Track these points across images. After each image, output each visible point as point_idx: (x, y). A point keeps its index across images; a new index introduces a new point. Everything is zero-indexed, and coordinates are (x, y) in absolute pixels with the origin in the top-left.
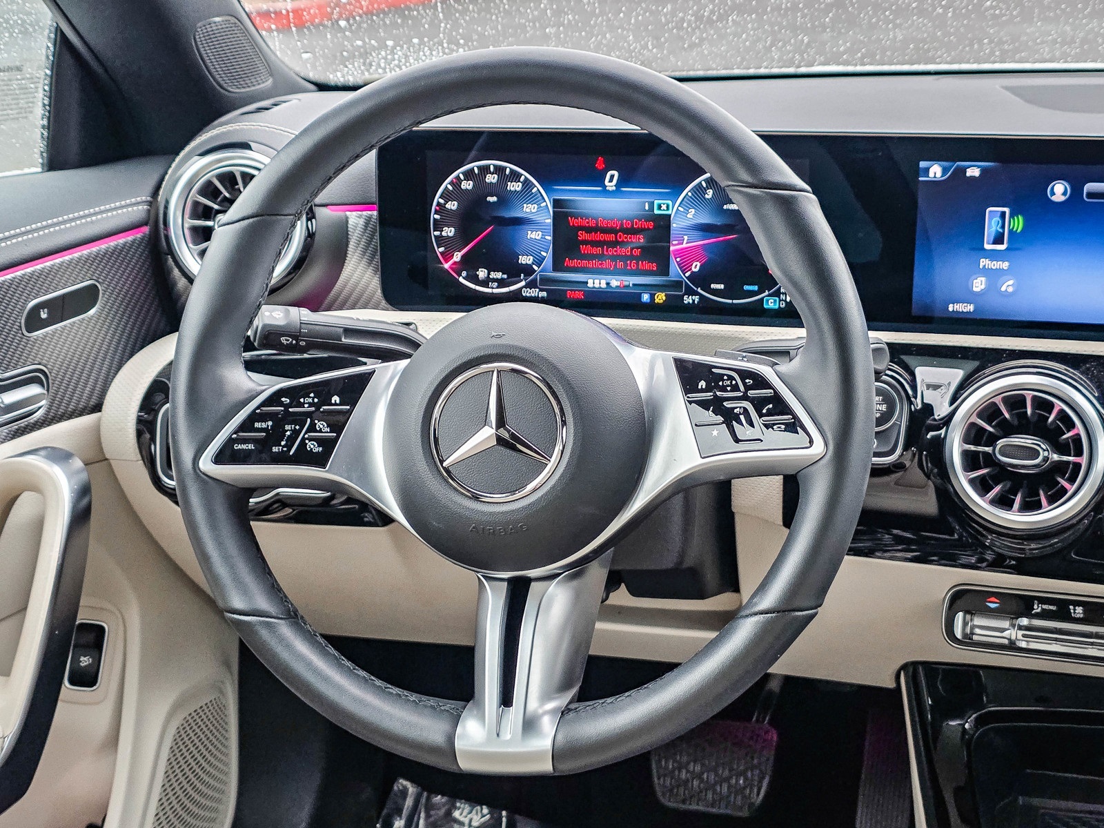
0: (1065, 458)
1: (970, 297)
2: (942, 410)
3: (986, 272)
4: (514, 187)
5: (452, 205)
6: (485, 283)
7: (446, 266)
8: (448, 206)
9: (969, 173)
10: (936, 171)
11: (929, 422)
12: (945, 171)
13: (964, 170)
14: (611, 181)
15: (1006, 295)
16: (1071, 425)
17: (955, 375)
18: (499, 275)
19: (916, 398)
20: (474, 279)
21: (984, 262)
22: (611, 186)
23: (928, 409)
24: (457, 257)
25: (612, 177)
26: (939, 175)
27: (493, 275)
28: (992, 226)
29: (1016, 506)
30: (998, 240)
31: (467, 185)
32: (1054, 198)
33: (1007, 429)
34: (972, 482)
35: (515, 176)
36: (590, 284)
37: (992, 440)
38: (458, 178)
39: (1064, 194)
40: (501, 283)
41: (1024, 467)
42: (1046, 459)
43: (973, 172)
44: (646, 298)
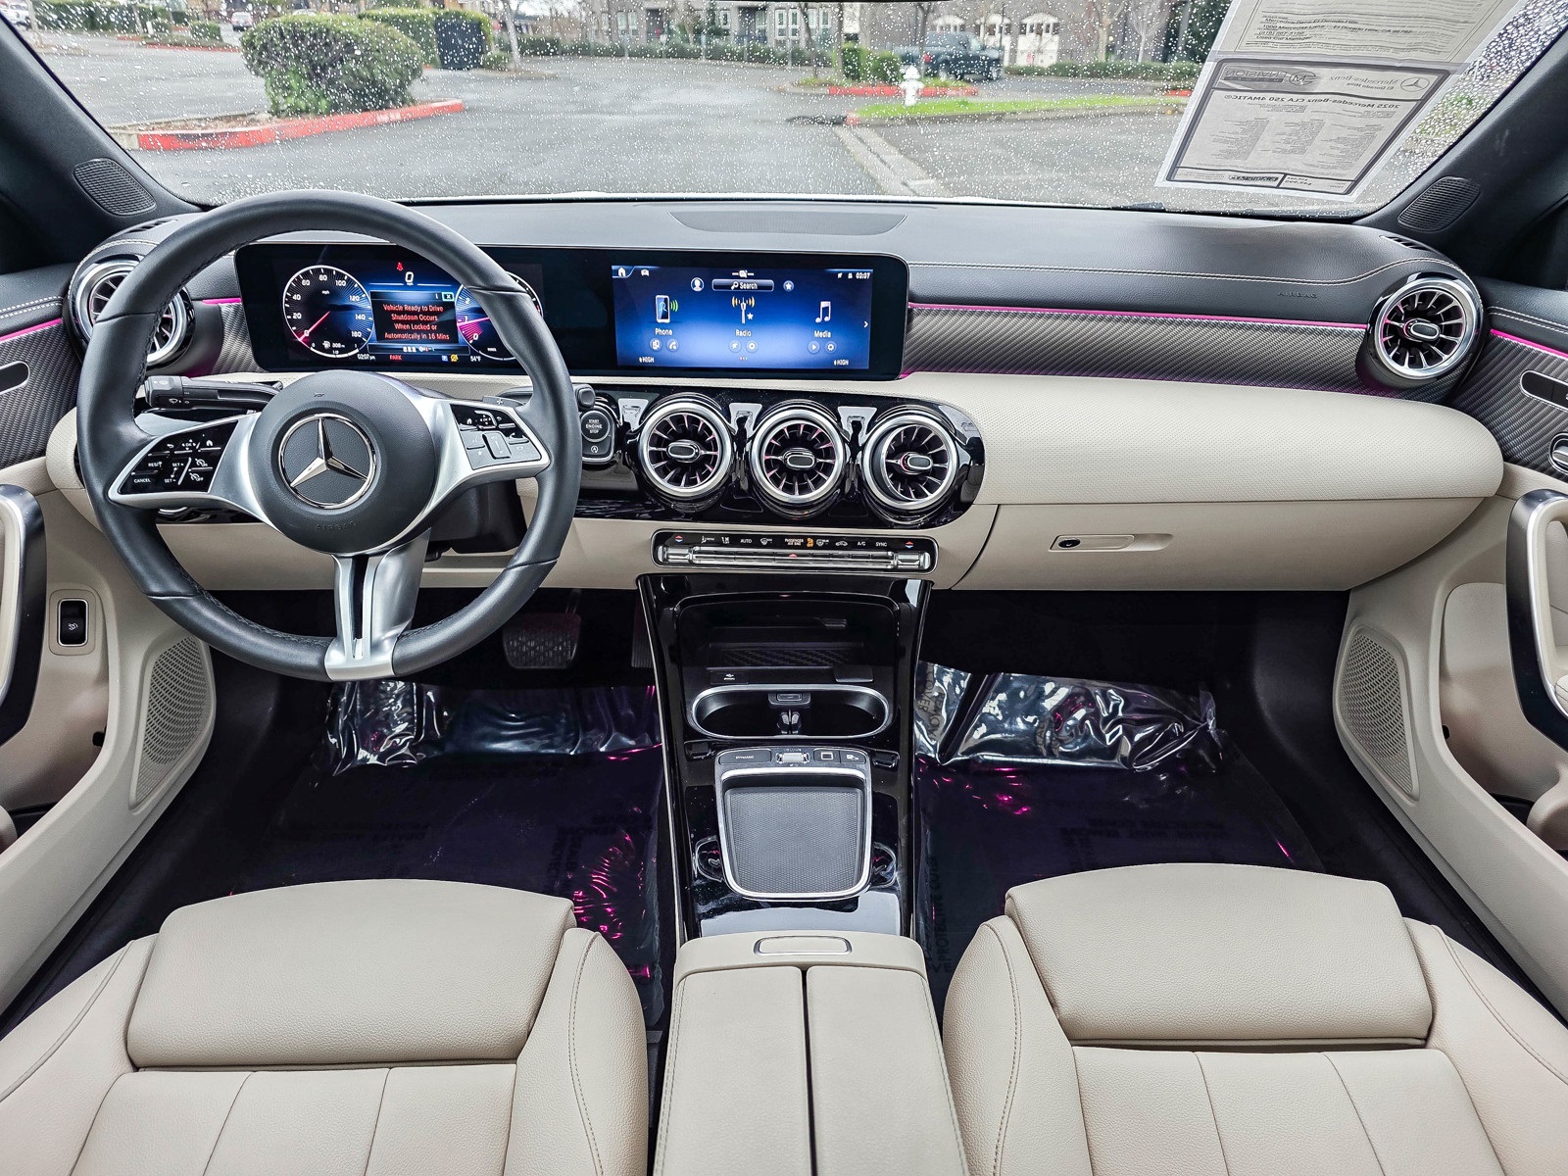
0: (708, 453)
1: (652, 353)
2: (635, 426)
3: (659, 337)
4: (341, 283)
5: (297, 297)
6: (330, 350)
7: (300, 340)
8: (295, 297)
9: (643, 273)
10: (622, 272)
11: (628, 433)
12: (627, 272)
13: (639, 271)
14: (409, 279)
15: (672, 351)
16: (710, 433)
17: (643, 403)
18: (339, 345)
19: (619, 418)
20: (323, 349)
21: (657, 331)
22: (410, 282)
23: (627, 425)
24: (307, 333)
25: (410, 276)
26: (624, 275)
27: (334, 345)
28: (660, 308)
29: (683, 483)
30: (665, 316)
31: (306, 283)
32: (695, 289)
33: (676, 437)
34: (656, 470)
35: (340, 277)
36: (405, 350)
37: (666, 443)
38: (298, 277)
39: (701, 286)
40: (342, 351)
41: (686, 459)
42: (697, 454)
43: (645, 273)
44: (445, 358)
